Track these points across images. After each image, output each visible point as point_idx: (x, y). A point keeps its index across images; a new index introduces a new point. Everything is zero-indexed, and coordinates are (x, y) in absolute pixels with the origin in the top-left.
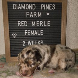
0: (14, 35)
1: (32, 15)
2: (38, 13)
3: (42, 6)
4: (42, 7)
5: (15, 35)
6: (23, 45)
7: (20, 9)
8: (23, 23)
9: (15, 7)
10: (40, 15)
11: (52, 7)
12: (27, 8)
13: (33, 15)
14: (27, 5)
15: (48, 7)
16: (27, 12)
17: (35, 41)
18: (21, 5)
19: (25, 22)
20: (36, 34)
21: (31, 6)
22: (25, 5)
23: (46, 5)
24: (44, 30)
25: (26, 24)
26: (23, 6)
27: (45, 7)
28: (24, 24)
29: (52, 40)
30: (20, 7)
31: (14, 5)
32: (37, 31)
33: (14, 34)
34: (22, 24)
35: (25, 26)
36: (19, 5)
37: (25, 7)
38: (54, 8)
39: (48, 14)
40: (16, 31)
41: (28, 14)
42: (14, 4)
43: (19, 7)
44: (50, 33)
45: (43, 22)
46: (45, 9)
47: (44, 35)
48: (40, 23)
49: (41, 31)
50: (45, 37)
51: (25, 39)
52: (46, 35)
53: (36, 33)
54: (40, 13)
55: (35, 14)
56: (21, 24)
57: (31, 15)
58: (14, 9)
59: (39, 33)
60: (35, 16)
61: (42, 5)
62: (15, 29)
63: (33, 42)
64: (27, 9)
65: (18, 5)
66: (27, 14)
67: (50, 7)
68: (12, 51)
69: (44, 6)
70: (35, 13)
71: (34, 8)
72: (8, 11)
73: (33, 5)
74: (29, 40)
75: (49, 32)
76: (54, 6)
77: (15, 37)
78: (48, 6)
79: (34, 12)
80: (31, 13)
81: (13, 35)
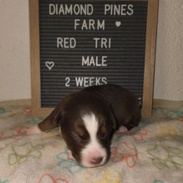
0: (50, 65)
1: (86, 26)
2: (99, 21)
3: (107, 8)
4: (106, 10)
5: (52, 64)
6: (66, 85)
7: (62, 13)
8: (67, 40)
9: (52, 11)
10: (101, 25)
11: (127, 10)
12: (77, 11)
13: (88, 26)
14: (77, 7)
15: (118, 10)
16: (76, 20)
17: (91, 78)
18: (64, 7)
19: (71, 39)
20: (92, 65)
21: (84, 7)
22: (73, 7)
23: (115, 6)
24: (109, 57)
25: (73, 44)
26: (69, 7)
27: (113, 11)
28: (69, 44)
29: (126, 77)
30: (63, 11)
31: (52, 7)
32: (95, 58)
33: (50, 63)
34: (65, 43)
35: (71, 47)
36: (62, 6)
37: (73, 11)
38: (130, 12)
39: (118, 24)
40: (53, 56)
41: (78, 24)
42: (50, 5)
43: (61, 10)
44: (122, 64)
45: (108, 40)
46: (113, 14)
47: (110, 67)
48: (102, 43)
50: (111, 70)
51: (70, 74)
52: (113, 67)
53: (93, 62)
54: (101, 22)
55: (93, 25)
56: (63, 43)
57: (83, 26)
58: (50, 13)
59: (100, 62)
60: (92, 29)
61: (106, 6)
62: (51, 52)
63: (86, 80)
64: (77, 14)
65: (59, 7)
66: (76, 24)
67: (122, 10)
68: (44, 97)
69: (111, 7)
70: (92, 22)
71: (90, 11)
72: (40, 18)
73: (88, 5)
74: (78, 76)
75: (119, 60)
76: (130, 7)
77: (50, 68)
78: (118, 7)
79: (90, 21)
80: (85, 21)
81: (48, 64)
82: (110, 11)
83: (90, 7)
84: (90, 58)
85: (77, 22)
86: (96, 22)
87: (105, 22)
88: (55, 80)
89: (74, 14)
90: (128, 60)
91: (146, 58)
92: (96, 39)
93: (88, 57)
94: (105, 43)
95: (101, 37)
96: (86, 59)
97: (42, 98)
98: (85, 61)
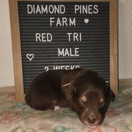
0: (30, 57)
1: (60, 23)
2: (70, 19)
3: (77, 8)
5: (32, 56)
8: (44, 35)
9: (30, 11)
10: (73, 22)
11: (93, 10)
12: (51, 10)
13: (62, 23)
14: (51, 7)
15: (86, 10)
16: (51, 18)
17: (66, 67)
18: (40, 7)
19: (48, 34)
20: (67, 55)
21: (57, 7)
22: (48, 7)
23: (83, 6)
25: (50, 38)
26: (44, 7)
27: (82, 10)
28: (46, 38)
29: (95, 65)
30: (39, 10)
31: (30, 7)
32: (69, 50)
33: (30, 55)
34: (43, 37)
35: (48, 41)
36: (38, 6)
37: (48, 10)
38: (96, 11)
39: (86, 21)
40: (33, 49)
41: (53, 22)
42: (28, 5)
43: (38, 10)
45: (79, 35)
46: (82, 13)
48: (74, 37)
49: (76, 49)
50: (82, 60)
51: (48, 64)
52: (84, 57)
53: (68, 53)
54: (72, 20)
55: (65, 22)
56: (41, 38)
57: (58, 23)
58: (29, 13)
59: (73, 53)
60: (65, 25)
61: (76, 6)
62: (31, 46)
64: (52, 13)
65: (36, 7)
66: (51, 22)
67: (89, 9)
68: (26, 84)
69: (80, 7)
70: (65, 20)
71: (63, 11)
72: (20, 17)
73: (61, 6)
74: (55, 65)
75: (88, 51)
76: (96, 7)
77: (30, 60)
78: (85, 7)
79: (63, 18)
80: (59, 19)
82: (79, 10)
83: (62, 7)
84: (65, 50)
85: (52, 20)
86: (68, 20)
87: (76, 20)
88: (35, 70)
89: (49, 13)
90: (96, 51)
91: (111, 48)
92: (69, 34)
93: (63, 49)
94: (76, 37)
95: (73, 32)
96: (61, 50)
97: (24, 86)
98: (61, 53)
